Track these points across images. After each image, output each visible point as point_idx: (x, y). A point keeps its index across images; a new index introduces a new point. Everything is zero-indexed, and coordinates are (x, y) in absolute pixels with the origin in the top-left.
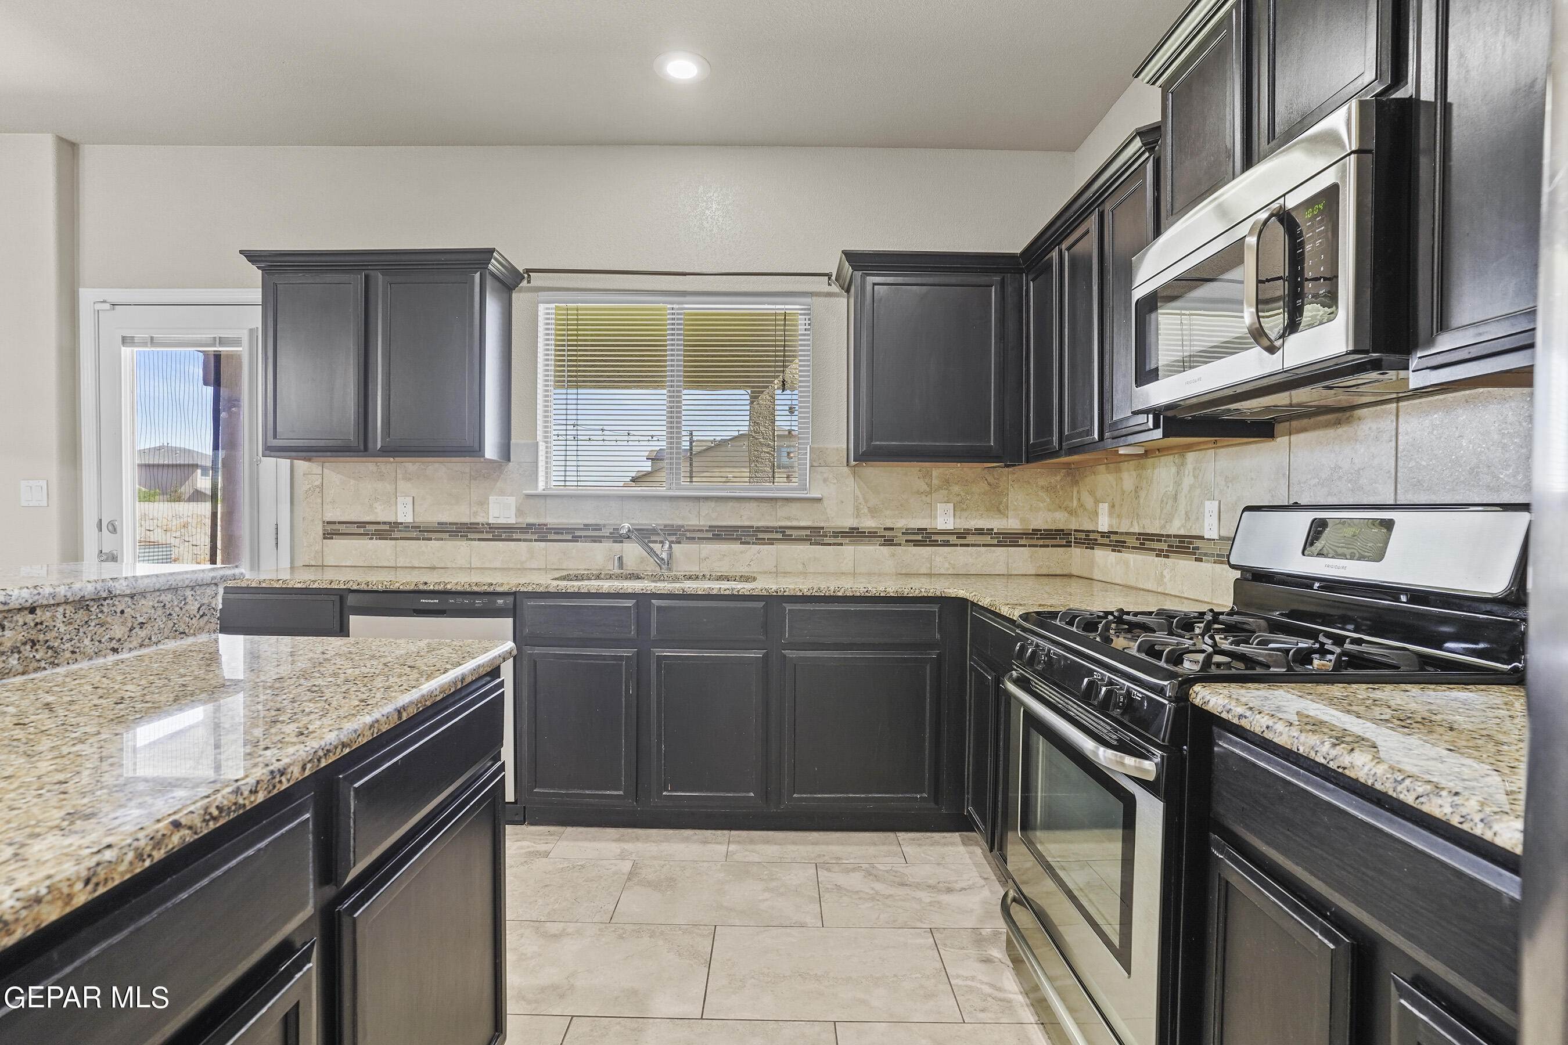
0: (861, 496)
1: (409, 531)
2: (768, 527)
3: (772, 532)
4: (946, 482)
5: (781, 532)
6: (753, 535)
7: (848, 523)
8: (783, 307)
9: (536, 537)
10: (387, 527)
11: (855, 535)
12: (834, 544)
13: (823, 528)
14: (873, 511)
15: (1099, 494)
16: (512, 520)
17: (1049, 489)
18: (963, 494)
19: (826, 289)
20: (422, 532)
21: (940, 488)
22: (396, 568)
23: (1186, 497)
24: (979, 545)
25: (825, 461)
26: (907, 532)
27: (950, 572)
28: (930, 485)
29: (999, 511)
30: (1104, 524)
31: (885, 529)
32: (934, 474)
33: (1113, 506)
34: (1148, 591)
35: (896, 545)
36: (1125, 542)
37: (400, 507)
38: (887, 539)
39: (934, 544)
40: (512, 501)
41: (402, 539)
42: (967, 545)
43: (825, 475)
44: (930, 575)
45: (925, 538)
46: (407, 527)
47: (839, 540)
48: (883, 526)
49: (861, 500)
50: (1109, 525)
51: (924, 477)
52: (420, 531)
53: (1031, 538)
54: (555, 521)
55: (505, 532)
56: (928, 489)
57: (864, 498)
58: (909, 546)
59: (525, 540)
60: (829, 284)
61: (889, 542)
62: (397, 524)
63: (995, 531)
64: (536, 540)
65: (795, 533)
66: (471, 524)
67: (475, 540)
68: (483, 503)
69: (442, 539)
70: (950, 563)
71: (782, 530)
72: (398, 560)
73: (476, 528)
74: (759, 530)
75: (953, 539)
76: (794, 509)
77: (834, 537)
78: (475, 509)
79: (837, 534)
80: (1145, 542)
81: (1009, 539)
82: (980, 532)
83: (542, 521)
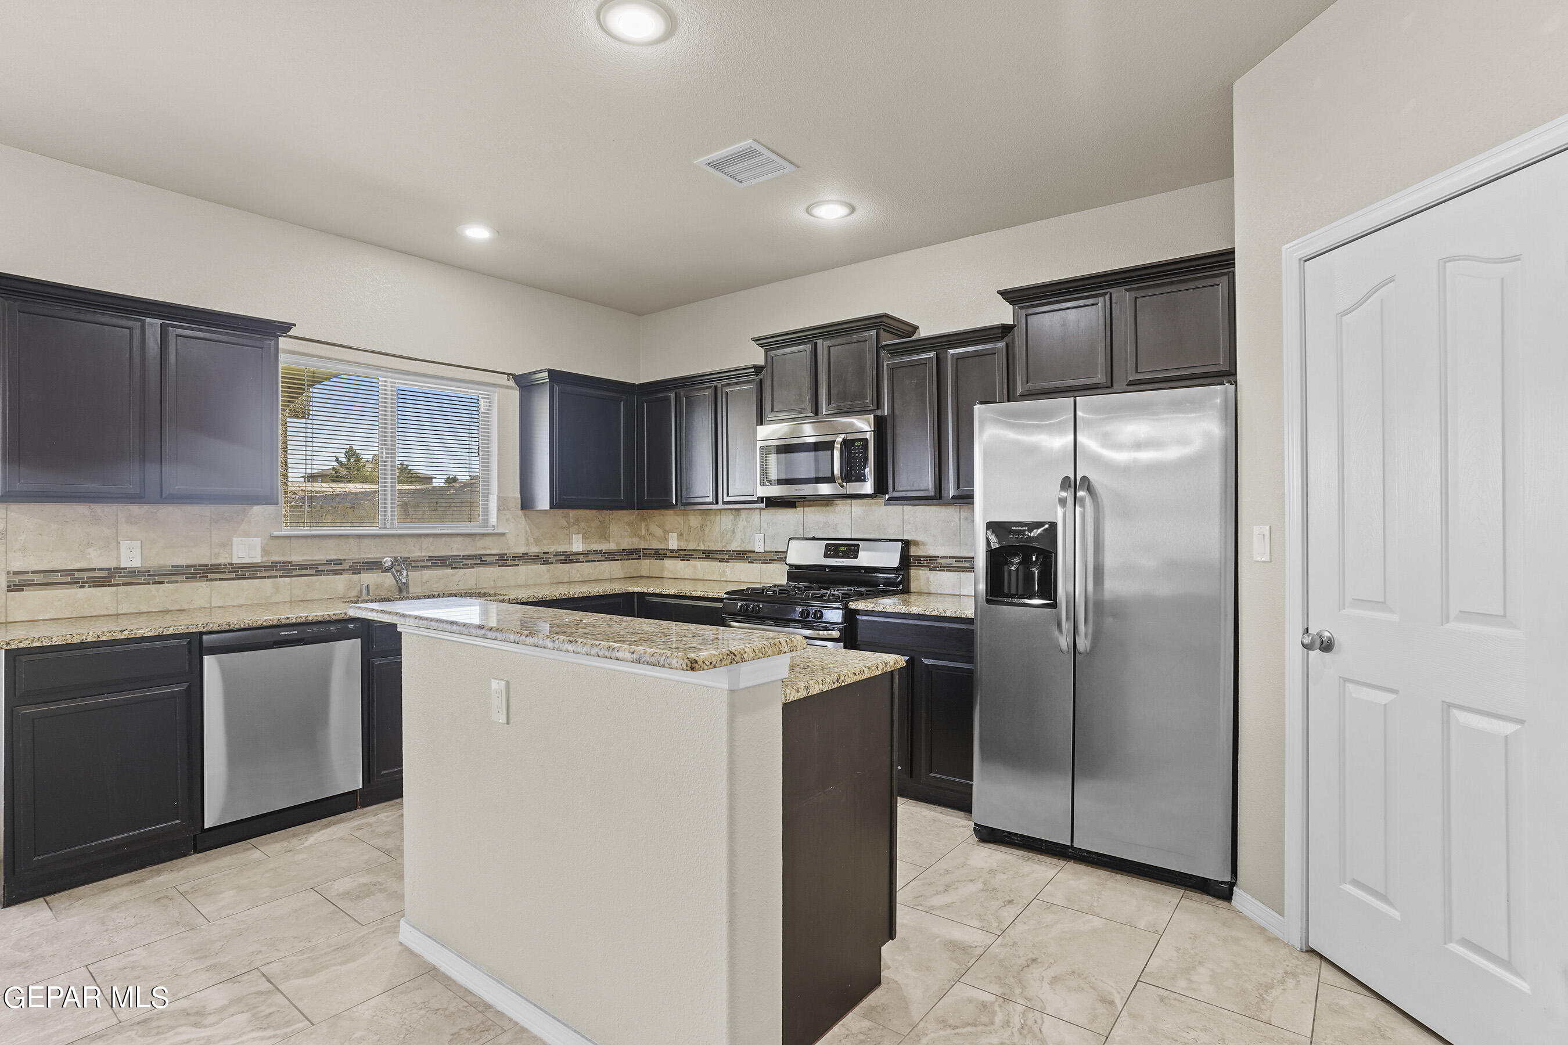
0: (529, 531)
1: (135, 576)
2: (470, 556)
3: (473, 559)
4: (577, 521)
5: (479, 559)
6: (459, 562)
7: (521, 550)
8: (477, 391)
9: (281, 573)
10: (105, 574)
11: (526, 558)
12: (513, 565)
13: (506, 554)
14: (537, 541)
15: (668, 527)
16: (258, 560)
17: (630, 524)
18: (586, 528)
19: (507, 383)
20: (153, 577)
21: (574, 524)
22: (118, 615)
23: (741, 531)
24: (595, 561)
25: (507, 507)
26: (558, 554)
27: (580, 580)
28: (568, 522)
29: (605, 538)
30: (673, 544)
31: (544, 553)
32: (571, 515)
33: (681, 535)
34: (714, 581)
35: (550, 564)
36: (693, 555)
37: (124, 550)
38: (544, 559)
39: (571, 562)
40: (257, 542)
41: (124, 584)
42: (589, 561)
43: (507, 517)
44: (569, 582)
45: (566, 558)
46: (132, 572)
47: (517, 562)
48: (543, 551)
49: (529, 534)
50: (678, 546)
51: (565, 517)
52: (148, 575)
53: (621, 555)
54: (301, 558)
55: (249, 571)
56: (567, 525)
57: (531, 532)
58: (557, 564)
59: (270, 577)
60: (508, 380)
61: (546, 562)
62: (119, 569)
63: (604, 551)
64: (280, 577)
65: (488, 559)
66: (211, 565)
67: (216, 580)
68: (227, 545)
69: (177, 582)
70: (580, 574)
71: (480, 557)
72: (120, 607)
73: (217, 569)
74: (464, 557)
75: (581, 558)
76: (488, 541)
77: (513, 560)
78: (216, 551)
79: (515, 558)
80: (709, 555)
81: (609, 556)
82: (596, 552)
83: (287, 559)
